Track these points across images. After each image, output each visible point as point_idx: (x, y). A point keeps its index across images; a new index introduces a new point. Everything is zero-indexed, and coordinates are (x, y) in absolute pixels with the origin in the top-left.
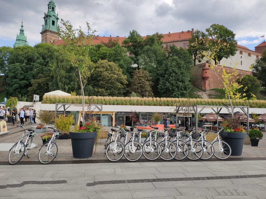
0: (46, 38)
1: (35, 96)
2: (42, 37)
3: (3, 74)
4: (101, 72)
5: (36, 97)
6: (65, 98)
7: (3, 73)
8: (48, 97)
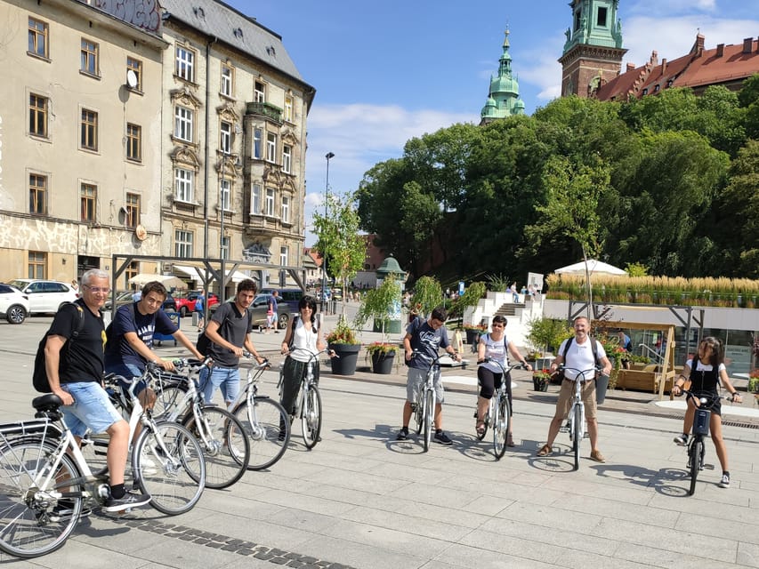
0: (576, 75)
1: (531, 275)
2: (565, 74)
3: (455, 210)
4: (749, 186)
5: (533, 279)
6: (612, 284)
7: (453, 207)
8: (565, 279)
